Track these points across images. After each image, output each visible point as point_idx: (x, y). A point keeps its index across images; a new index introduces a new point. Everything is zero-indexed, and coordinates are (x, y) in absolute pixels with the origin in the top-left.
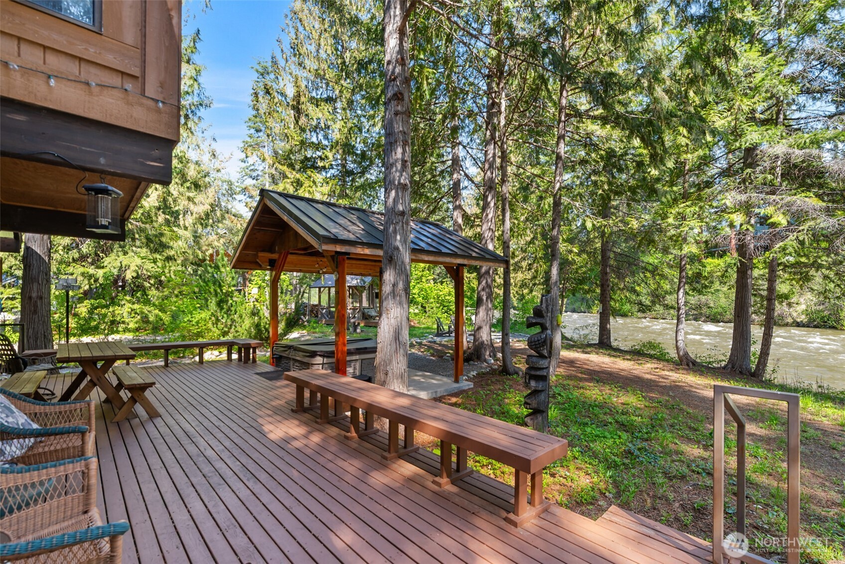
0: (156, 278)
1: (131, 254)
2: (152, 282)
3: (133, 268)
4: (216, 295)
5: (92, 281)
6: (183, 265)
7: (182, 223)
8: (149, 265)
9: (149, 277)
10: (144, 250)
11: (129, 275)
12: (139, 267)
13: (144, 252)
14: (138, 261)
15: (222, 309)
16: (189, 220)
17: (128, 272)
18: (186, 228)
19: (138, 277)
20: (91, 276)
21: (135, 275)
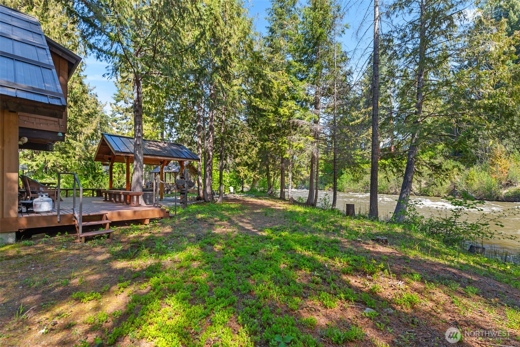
0: (64, 166)
1: (50, 154)
2: (62, 169)
3: (52, 161)
4: (92, 173)
5: (30, 168)
6: (79, 160)
7: (78, 139)
8: (60, 160)
9: (60, 166)
10: (58, 152)
11: (50, 165)
12: (55, 161)
13: (58, 153)
14: (55, 158)
15: (94, 179)
16: (83, 138)
17: (49, 163)
18: (80, 142)
19: (54, 166)
20: (29, 165)
21: (53, 165)
